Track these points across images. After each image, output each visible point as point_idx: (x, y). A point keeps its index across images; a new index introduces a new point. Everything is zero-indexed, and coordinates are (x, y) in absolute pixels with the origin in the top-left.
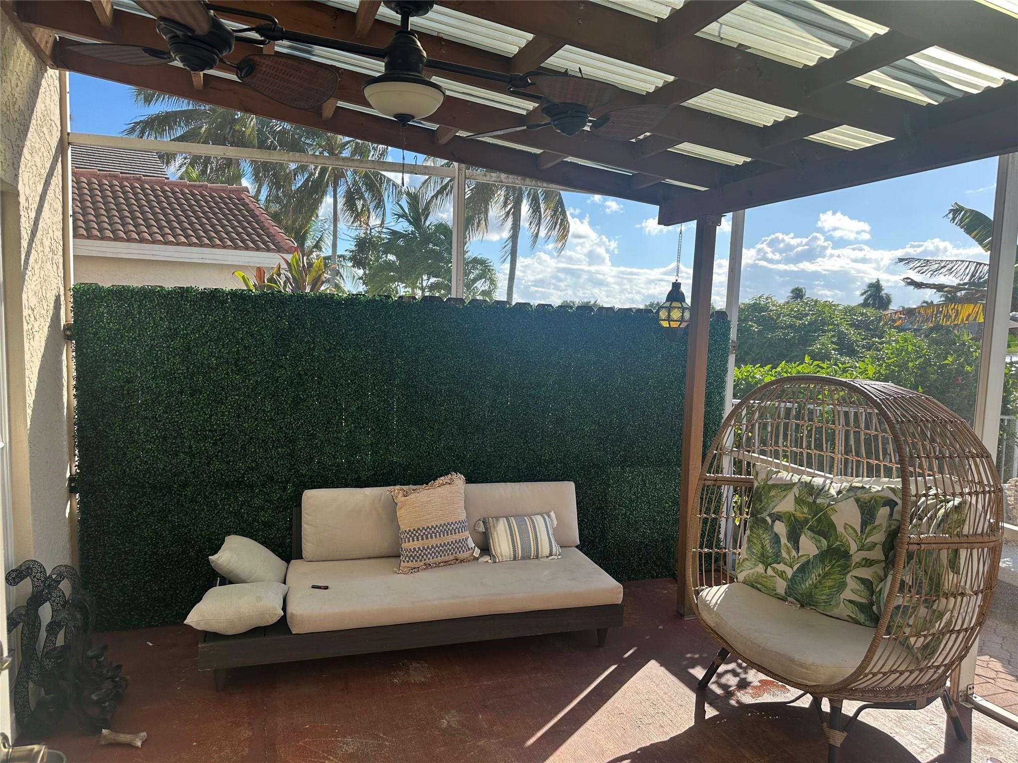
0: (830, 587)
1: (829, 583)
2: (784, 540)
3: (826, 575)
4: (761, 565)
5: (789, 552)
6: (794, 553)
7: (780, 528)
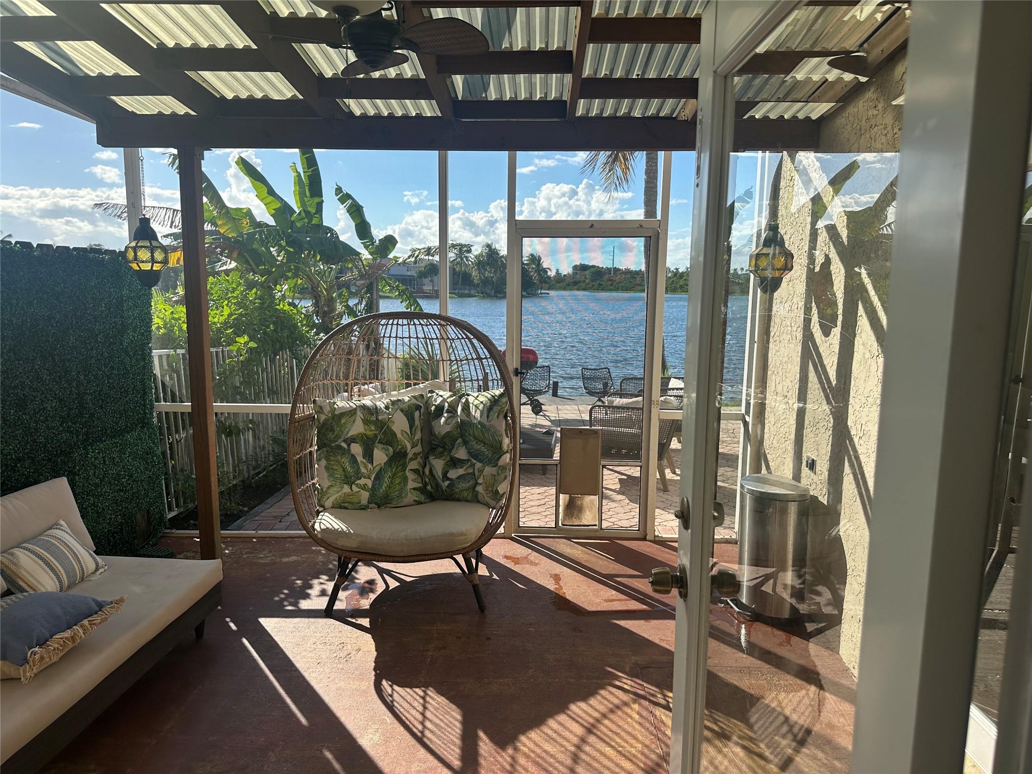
0: (399, 484)
1: (397, 481)
2: (360, 459)
3: (394, 475)
4: (346, 486)
5: (366, 467)
6: (370, 466)
7: (357, 449)
